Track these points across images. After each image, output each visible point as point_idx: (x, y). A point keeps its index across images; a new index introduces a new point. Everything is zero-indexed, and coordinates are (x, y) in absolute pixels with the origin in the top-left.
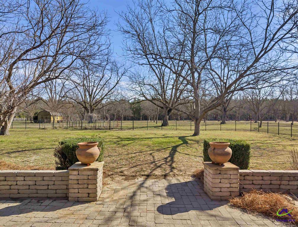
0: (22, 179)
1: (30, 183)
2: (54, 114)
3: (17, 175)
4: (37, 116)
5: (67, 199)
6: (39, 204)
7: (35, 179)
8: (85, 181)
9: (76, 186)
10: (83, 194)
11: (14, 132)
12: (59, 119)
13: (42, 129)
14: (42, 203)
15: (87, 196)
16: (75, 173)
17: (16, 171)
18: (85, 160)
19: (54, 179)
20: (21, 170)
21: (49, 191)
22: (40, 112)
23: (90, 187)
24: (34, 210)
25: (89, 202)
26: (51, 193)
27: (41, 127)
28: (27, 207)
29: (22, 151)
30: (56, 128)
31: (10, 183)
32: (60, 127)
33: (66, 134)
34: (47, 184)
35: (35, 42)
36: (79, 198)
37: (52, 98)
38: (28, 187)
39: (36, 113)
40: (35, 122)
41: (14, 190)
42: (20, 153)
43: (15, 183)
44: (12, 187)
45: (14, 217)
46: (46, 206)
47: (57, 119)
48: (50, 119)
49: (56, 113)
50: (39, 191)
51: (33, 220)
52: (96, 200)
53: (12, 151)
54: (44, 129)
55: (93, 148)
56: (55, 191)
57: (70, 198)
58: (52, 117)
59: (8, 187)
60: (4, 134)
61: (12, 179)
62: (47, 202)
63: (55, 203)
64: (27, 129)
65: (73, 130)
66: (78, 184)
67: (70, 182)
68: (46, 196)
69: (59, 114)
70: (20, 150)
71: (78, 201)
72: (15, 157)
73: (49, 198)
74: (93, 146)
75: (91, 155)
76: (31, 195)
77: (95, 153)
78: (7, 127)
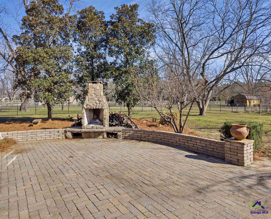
0: (199, 141)
1: (204, 145)
2: (250, 97)
3: (196, 139)
4: (233, 100)
5: (224, 160)
6: (207, 158)
7: (206, 143)
8: (236, 151)
9: (229, 152)
10: (234, 159)
11: (210, 114)
12: (256, 102)
13: (234, 112)
14: (209, 158)
15: (237, 161)
16: (228, 143)
17: (196, 137)
18: (236, 136)
19: (216, 145)
20: (199, 136)
21: (213, 152)
22: (236, 96)
23: (239, 155)
24: (203, 159)
25: (238, 165)
26: (215, 154)
27: (234, 110)
28: (200, 157)
29: (210, 128)
30: (248, 112)
31: (193, 143)
32: (253, 112)
33: (254, 118)
34: (213, 148)
35: (220, 43)
36: (231, 161)
37: (248, 82)
38: (202, 147)
39: (232, 97)
40: (231, 106)
41: (195, 148)
42: (209, 129)
43: (196, 143)
44: (194, 146)
45: (193, 159)
46: (210, 160)
47: (254, 102)
48: (246, 103)
49: (252, 97)
50: (208, 151)
51: (201, 163)
52: (244, 166)
53: (204, 127)
54: (236, 112)
55: (241, 128)
56: (217, 153)
57: (225, 160)
58: (248, 101)
59: (192, 145)
60: (202, 115)
61: (194, 141)
62: (212, 158)
63: (216, 160)
64: (222, 112)
65: (265, 115)
66: (230, 151)
67: (225, 149)
68: (212, 155)
69: (255, 98)
70: (209, 127)
71: (230, 163)
72: (204, 131)
73: (214, 157)
74: (242, 127)
75: (240, 133)
76: (204, 152)
77: (243, 132)
78: (204, 109)
